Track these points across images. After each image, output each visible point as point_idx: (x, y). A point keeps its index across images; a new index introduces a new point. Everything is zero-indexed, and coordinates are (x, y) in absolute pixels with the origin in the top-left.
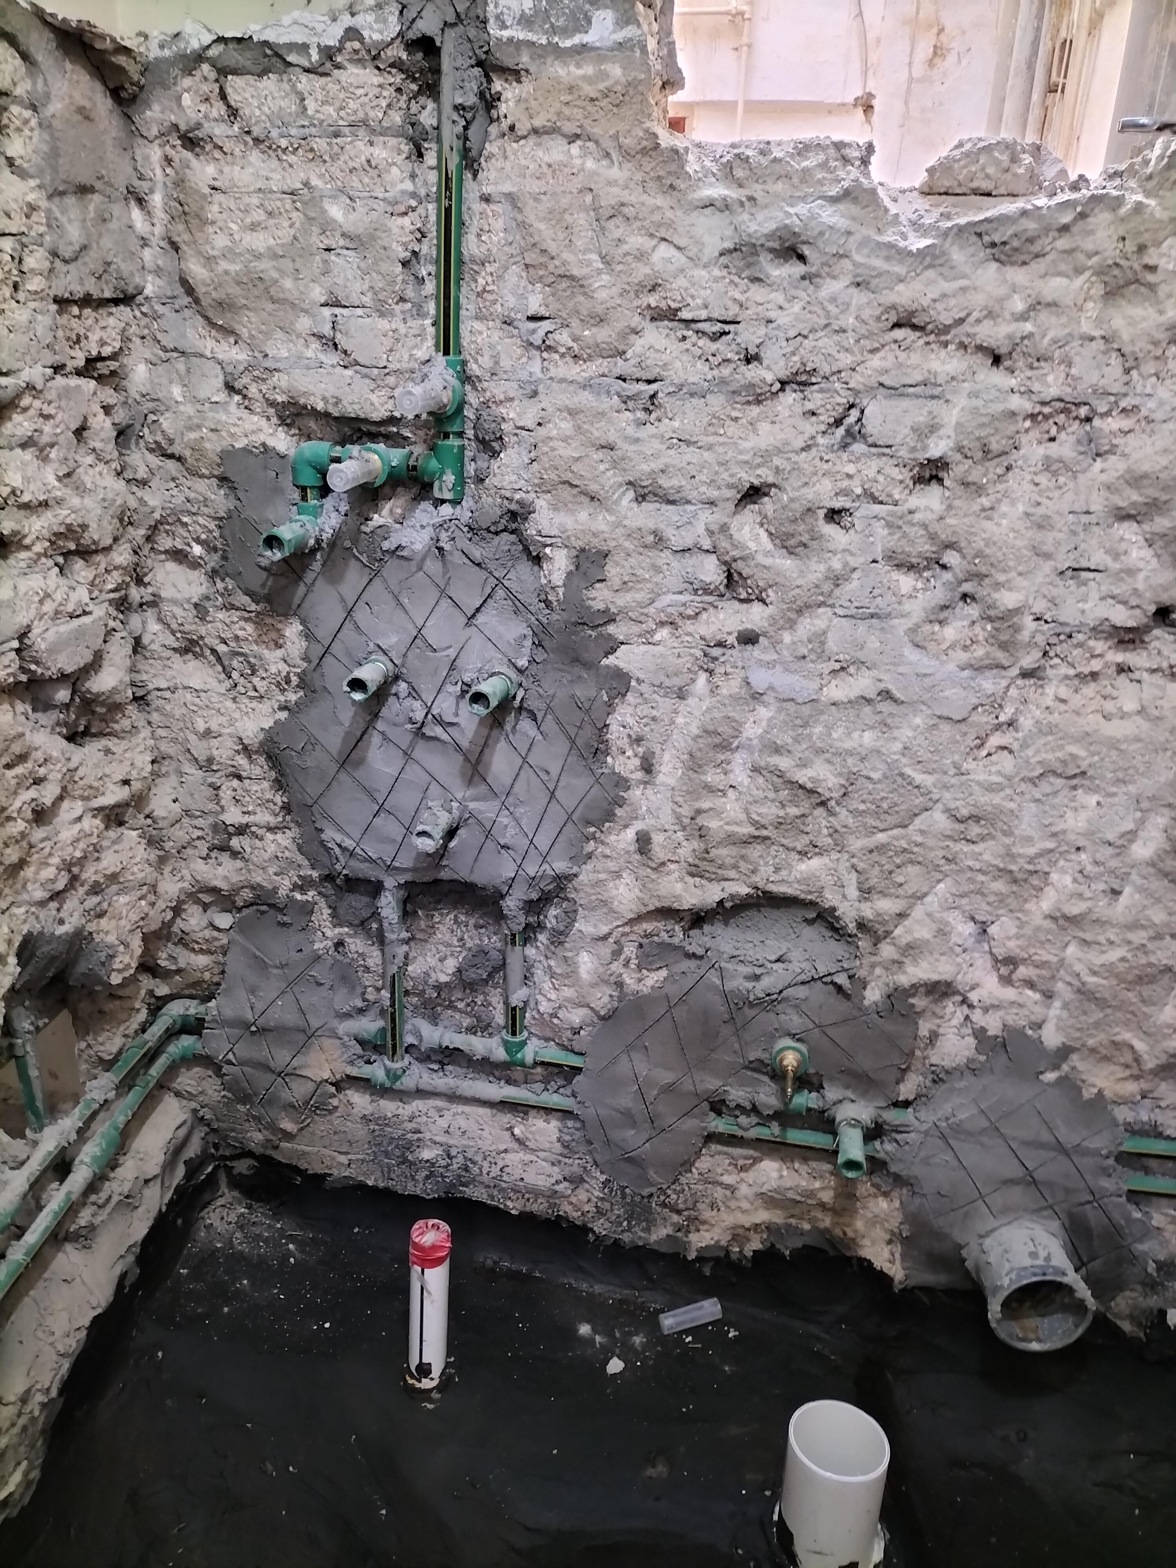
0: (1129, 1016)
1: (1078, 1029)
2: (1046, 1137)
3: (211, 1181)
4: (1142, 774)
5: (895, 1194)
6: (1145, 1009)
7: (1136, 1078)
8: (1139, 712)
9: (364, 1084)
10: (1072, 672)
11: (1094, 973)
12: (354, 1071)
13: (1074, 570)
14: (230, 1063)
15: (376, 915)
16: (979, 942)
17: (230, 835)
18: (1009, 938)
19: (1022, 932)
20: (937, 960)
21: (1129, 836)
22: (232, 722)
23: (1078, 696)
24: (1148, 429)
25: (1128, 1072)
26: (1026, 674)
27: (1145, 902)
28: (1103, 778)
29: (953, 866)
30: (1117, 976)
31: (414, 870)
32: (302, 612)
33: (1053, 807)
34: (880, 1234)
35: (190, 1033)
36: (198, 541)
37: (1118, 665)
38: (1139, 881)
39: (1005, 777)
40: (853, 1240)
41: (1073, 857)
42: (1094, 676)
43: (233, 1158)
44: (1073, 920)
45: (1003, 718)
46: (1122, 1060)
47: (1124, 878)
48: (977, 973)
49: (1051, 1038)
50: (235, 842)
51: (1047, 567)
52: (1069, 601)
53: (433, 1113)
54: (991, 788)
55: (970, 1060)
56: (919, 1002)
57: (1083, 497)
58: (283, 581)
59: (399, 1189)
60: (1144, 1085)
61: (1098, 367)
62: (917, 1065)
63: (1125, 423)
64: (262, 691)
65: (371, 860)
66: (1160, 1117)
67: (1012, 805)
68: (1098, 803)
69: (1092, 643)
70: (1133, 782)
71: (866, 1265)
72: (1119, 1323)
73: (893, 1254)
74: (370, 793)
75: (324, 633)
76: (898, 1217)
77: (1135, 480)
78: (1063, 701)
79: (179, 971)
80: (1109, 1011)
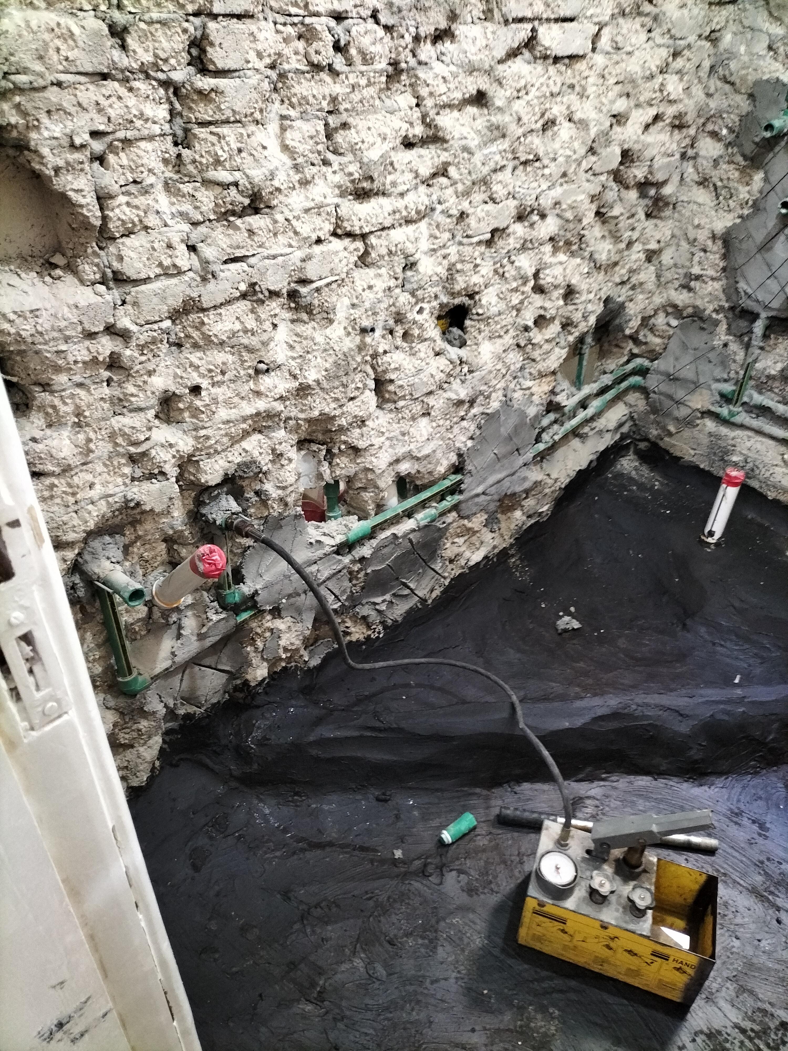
3: (627, 447)
9: (716, 416)
12: (713, 409)
14: (654, 392)
15: (751, 332)
17: (691, 280)
22: (712, 222)
31: (778, 310)
32: (767, 168)
35: (640, 375)
36: (727, 127)
43: (640, 440)
50: (692, 284)
53: (745, 438)
58: (763, 150)
59: (715, 473)
64: (732, 207)
65: (758, 301)
74: (769, 266)
75: (774, 179)
79: (646, 343)
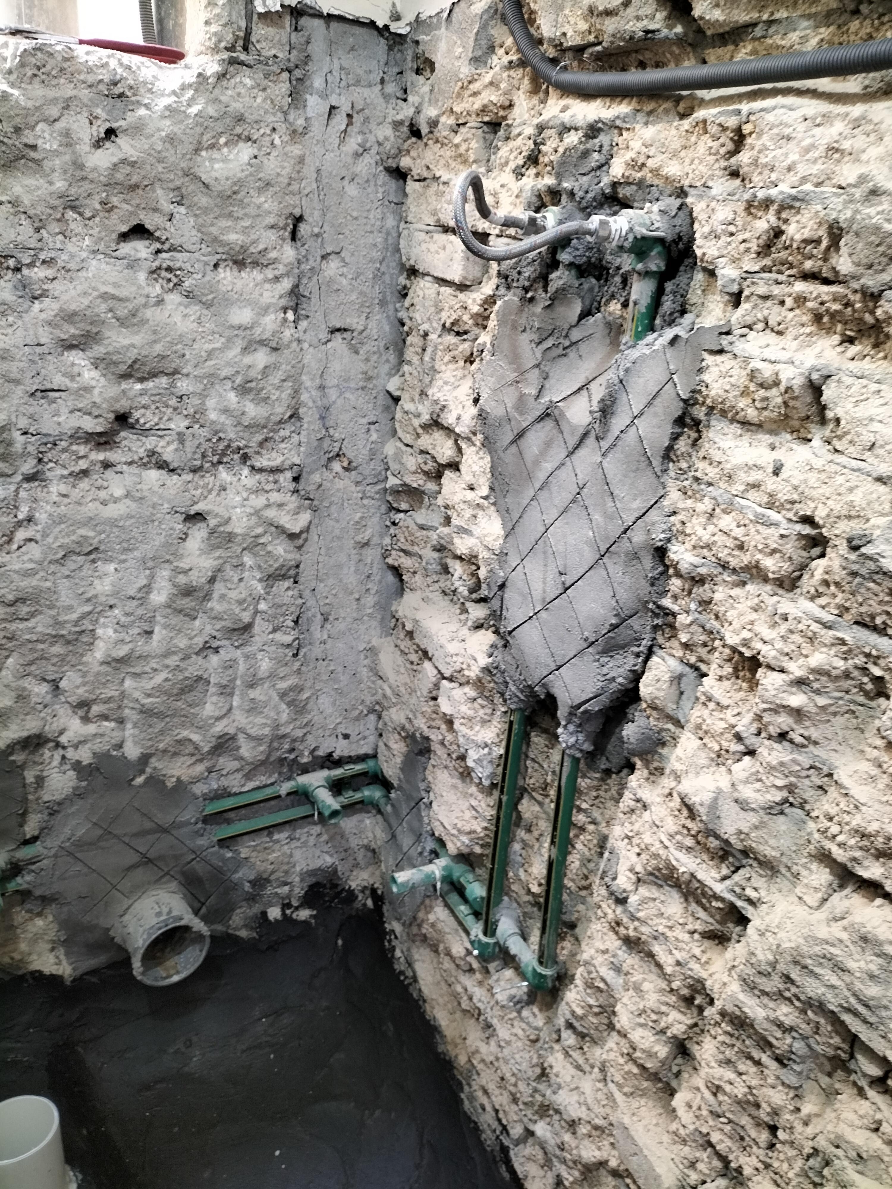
0: (183, 719)
1: (149, 740)
2: (148, 825)
4: (141, 542)
5: (47, 911)
6: (192, 711)
7: (201, 760)
8: (126, 496)
10: (66, 472)
11: (149, 696)
13: (42, 391)
16: (56, 696)
18: (78, 687)
19: (86, 680)
20: (23, 720)
21: (145, 590)
23: (77, 490)
24: (68, 276)
25: (194, 759)
26: (30, 478)
27: (171, 635)
28: (113, 550)
29: (15, 643)
30: (165, 693)
33: (82, 579)
34: (44, 946)
37: (102, 462)
38: (163, 621)
39: (36, 562)
40: (21, 961)
41: (109, 614)
42: (85, 473)
44: (122, 661)
45: (21, 516)
46: (187, 751)
47: (152, 620)
48: (62, 721)
49: (132, 751)
51: (19, 390)
52: (46, 416)
54: (27, 574)
55: (75, 788)
56: (18, 757)
57: (31, 332)
60: (206, 764)
61: (12, 226)
62: (33, 806)
63: (50, 273)
66: (225, 782)
67: (48, 584)
68: (116, 569)
69: (74, 448)
70: (137, 549)
71: (38, 976)
72: (238, 933)
73: (57, 957)
76: (55, 927)
77: (70, 317)
78: (64, 496)
80: (168, 719)
